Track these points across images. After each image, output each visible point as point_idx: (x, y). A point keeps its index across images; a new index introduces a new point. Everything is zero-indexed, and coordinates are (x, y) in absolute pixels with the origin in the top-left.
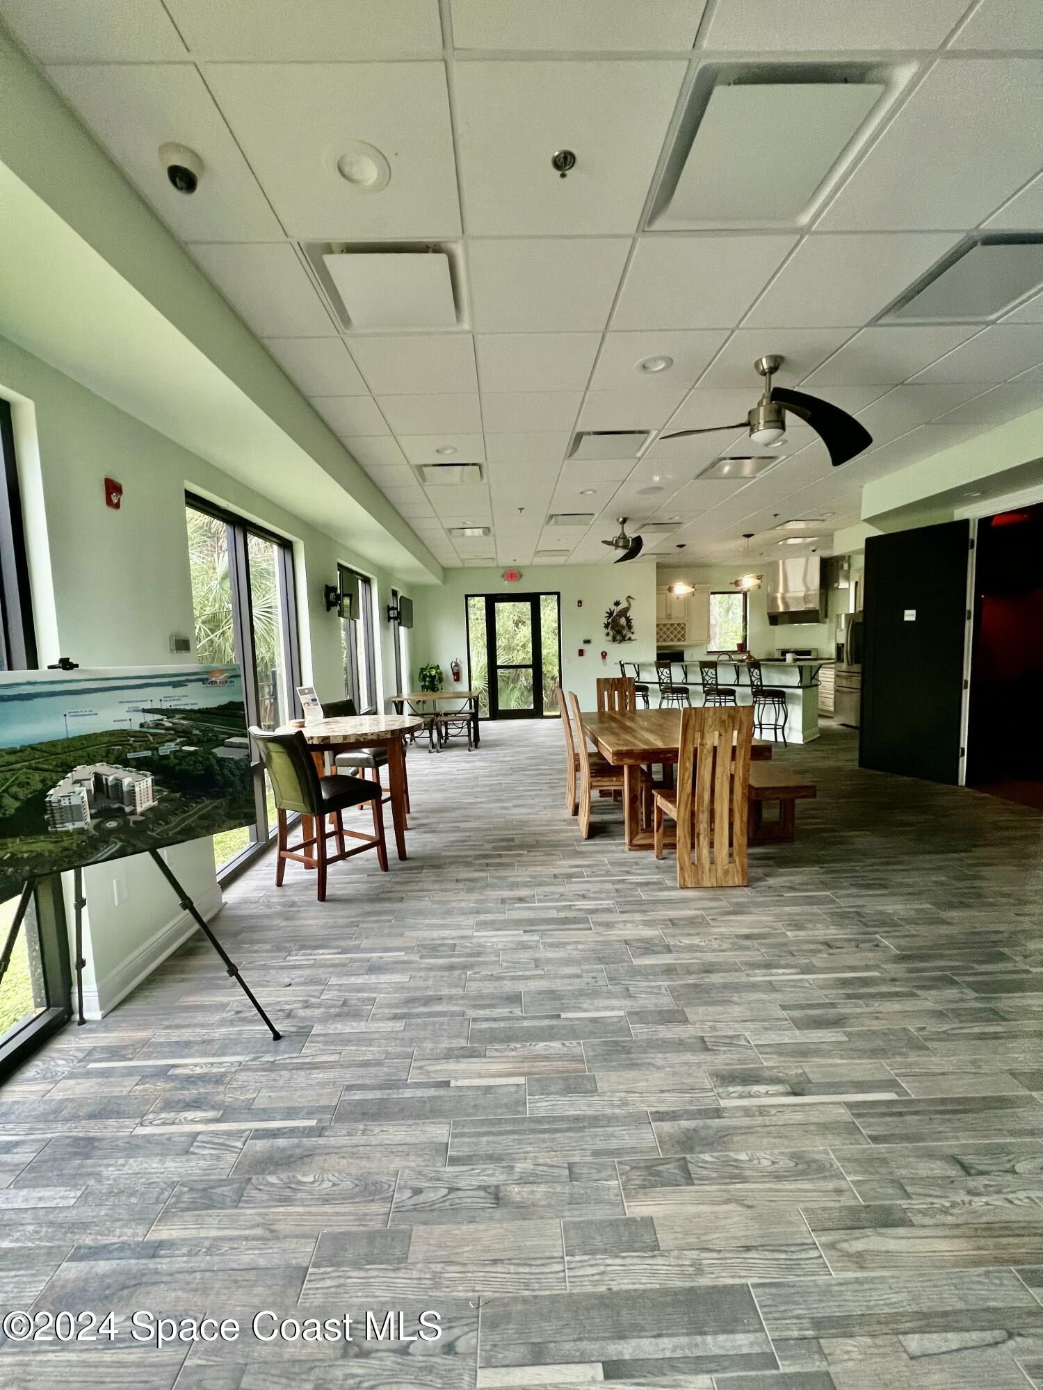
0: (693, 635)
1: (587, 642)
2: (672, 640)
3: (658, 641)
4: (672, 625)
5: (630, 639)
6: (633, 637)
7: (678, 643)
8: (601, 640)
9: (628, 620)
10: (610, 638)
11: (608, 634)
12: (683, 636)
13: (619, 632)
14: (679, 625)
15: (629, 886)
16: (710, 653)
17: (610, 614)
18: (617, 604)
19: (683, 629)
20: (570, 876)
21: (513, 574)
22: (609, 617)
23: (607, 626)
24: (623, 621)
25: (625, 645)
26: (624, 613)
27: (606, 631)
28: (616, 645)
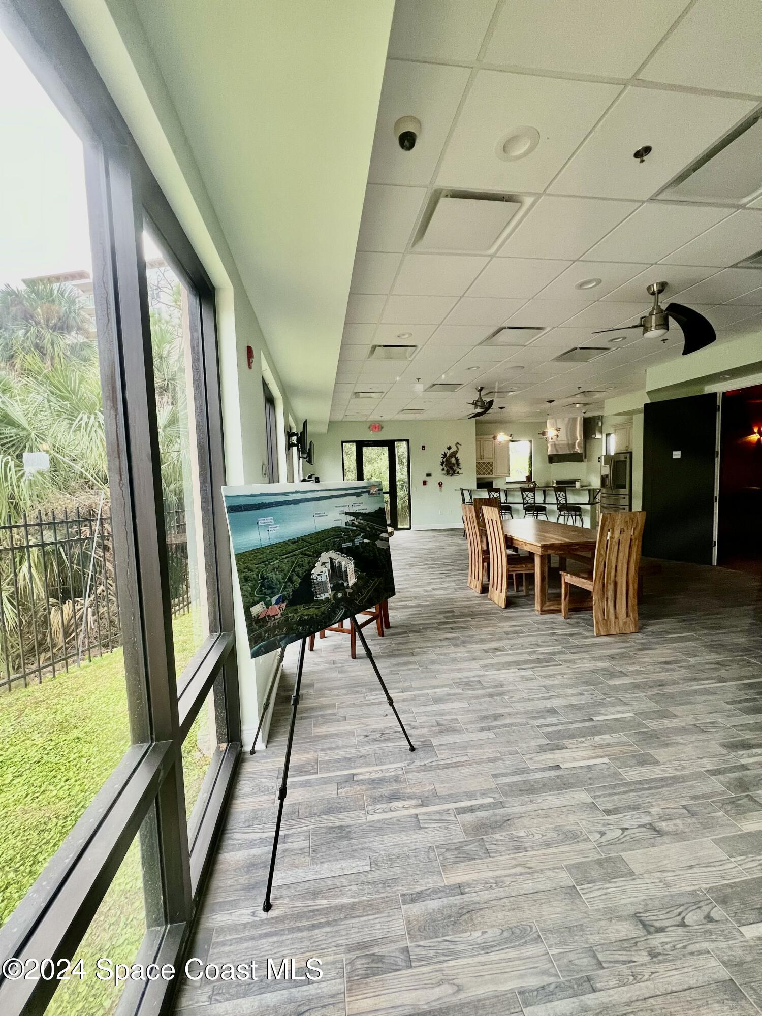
0: (498, 469)
1: (429, 475)
2: (484, 474)
3: (478, 474)
4: (484, 463)
5: (458, 473)
6: (460, 471)
7: (485, 476)
8: (439, 474)
9: (457, 460)
10: (445, 472)
11: (443, 470)
12: (491, 471)
13: (451, 468)
14: (489, 463)
15: (562, 637)
16: (508, 483)
17: (445, 455)
18: (449, 448)
19: (491, 466)
20: (516, 633)
21: (377, 426)
22: (444, 457)
23: (442, 464)
24: (453, 460)
25: (455, 477)
26: (454, 454)
27: (442, 467)
28: (449, 477)
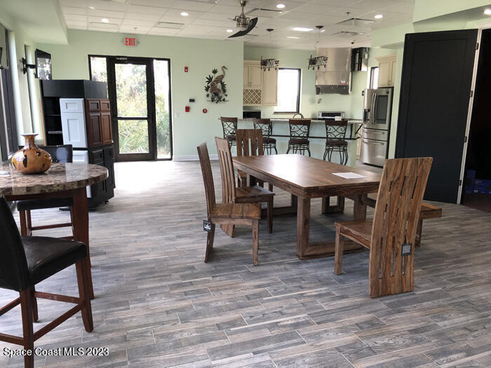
0: (266, 98)
1: (192, 101)
2: (252, 102)
3: (245, 101)
4: (252, 91)
5: (224, 100)
6: (226, 98)
7: (252, 105)
8: (203, 100)
9: (223, 85)
10: (210, 98)
11: (208, 96)
12: (259, 99)
13: (216, 94)
14: (257, 91)
16: (275, 113)
17: (210, 79)
18: (215, 72)
19: (259, 94)
21: (131, 40)
22: (209, 82)
23: (207, 89)
24: (219, 86)
25: (221, 105)
26: (220, 79)
27: (206, 93)
28: (214, 104)
